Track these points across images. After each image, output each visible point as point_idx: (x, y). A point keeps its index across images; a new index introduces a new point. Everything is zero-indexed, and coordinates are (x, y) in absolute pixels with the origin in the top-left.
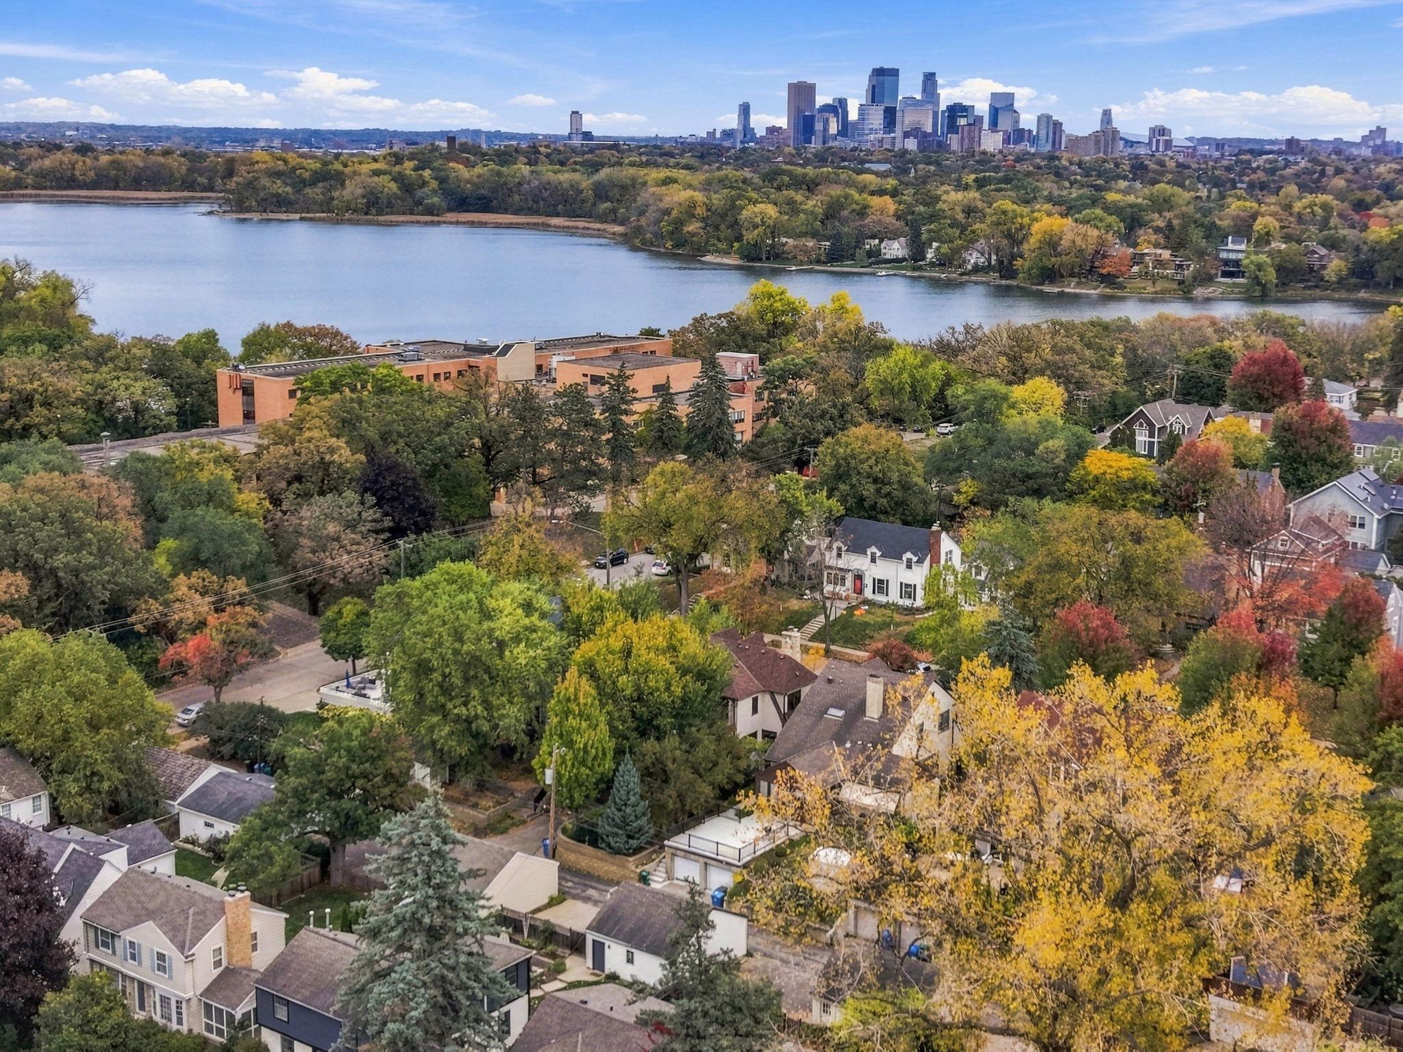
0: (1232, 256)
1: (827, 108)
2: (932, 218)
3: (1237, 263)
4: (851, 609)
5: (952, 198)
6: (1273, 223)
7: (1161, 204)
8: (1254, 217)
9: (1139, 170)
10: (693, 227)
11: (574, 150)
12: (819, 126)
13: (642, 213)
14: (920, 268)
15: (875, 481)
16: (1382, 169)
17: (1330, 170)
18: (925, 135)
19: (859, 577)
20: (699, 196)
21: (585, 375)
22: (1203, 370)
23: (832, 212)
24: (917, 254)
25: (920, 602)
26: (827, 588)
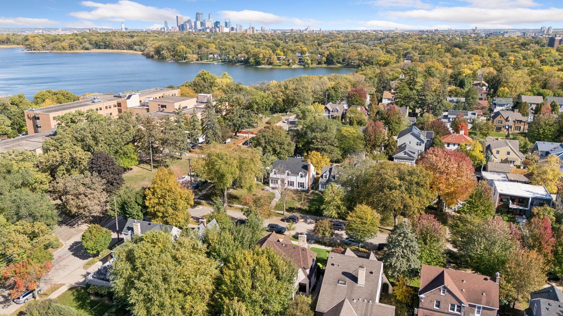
6: (306, 49)
12: (185, 27)
19: (283, 181)
21: (159, 105)
25: (306, 188)
26: (271, 185)
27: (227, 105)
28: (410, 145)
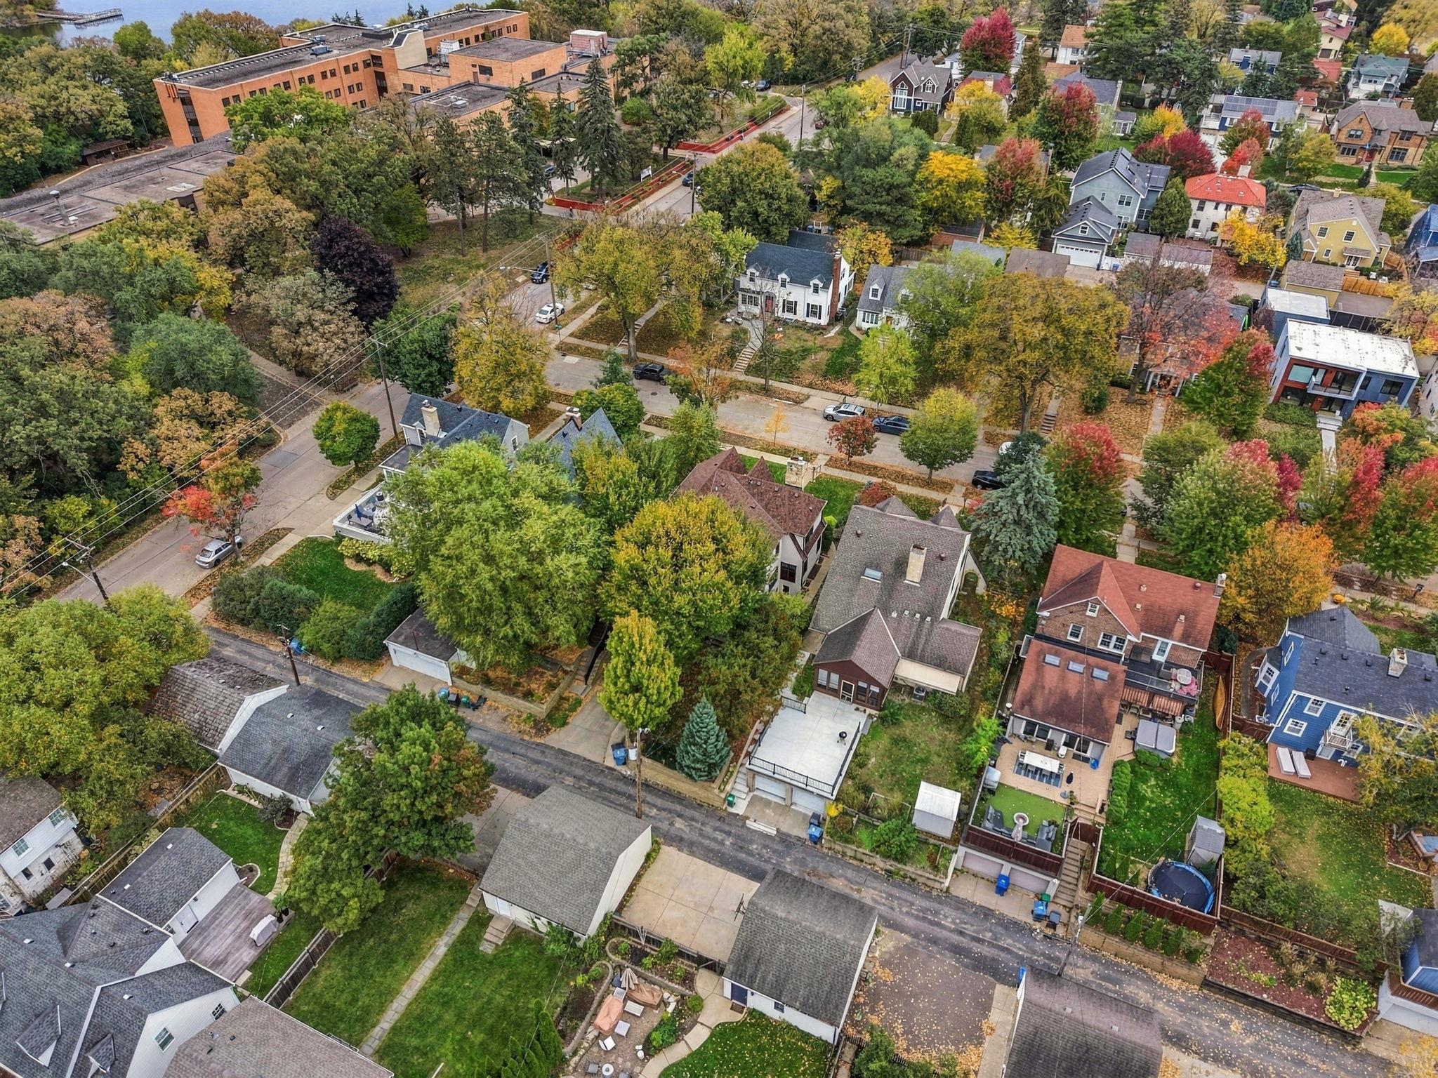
15: (767, 196)
19: (770, 298)
21: (474, 66)
22: (926, 26)
25: (824, 320)
26: (742, 308)
27: (646, 63)
28: (1103, 202)
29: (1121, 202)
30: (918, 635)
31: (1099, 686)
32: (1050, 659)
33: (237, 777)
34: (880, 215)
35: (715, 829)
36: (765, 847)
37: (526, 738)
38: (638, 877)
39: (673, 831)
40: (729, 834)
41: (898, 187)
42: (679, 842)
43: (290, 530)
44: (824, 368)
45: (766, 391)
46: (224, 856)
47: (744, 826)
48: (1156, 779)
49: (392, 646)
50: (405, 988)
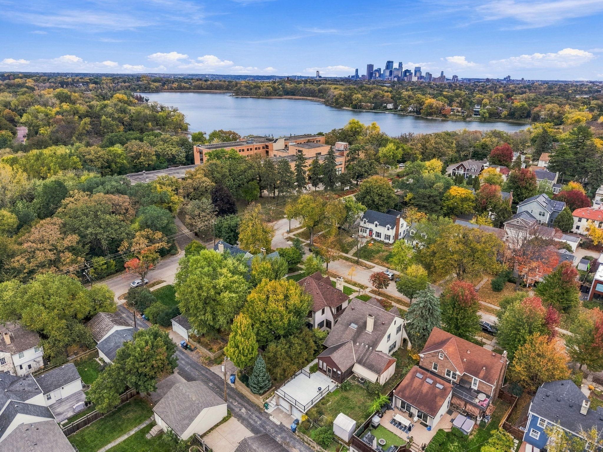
0: (477, 110)
1: (376, 70)
2: (400, 99)
3: (478, 112)
4: (368, 242)
5: (405, 93)
6: (487, 101)
7: (458, 96)
8: (483, 100)
9: (450, 86)
10: (341, 100)
11: (316, 80)
12: (374, 75)
13: (329, 96)
14: (396, 111)
15: (379, 195)
16: (511, 86)
17: (498, 86)
18: (399, 77)
19: (371, 231)
20: (343, 92)
21: (296, 150)
22: (480, 150)
23: (375, 96)
24: (396, 108)
25: (391, 241)
26: (360, 233)
28: (532, 214)
29: (540, 215)
30: (365, 354)
31: (437, 391)
32: (418, 375)
33: (102, 355)
34: (424, 206)
35: (256, 416)
36: (273, 428)
37: (204, 365)
38: (217, 425)
39: (240, 413)
40: (261, 419)
41: (432, 196)
42: (240, 417)
43: (165, 281)
44: (385, 258)
45: (357, 263)
46: (79, 376)
47: (268, 418)
48: (459, 443)
49: (173, 322)
50: (113, 442)
